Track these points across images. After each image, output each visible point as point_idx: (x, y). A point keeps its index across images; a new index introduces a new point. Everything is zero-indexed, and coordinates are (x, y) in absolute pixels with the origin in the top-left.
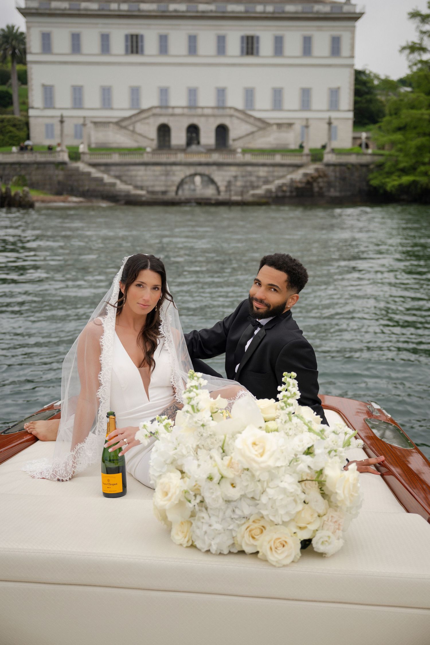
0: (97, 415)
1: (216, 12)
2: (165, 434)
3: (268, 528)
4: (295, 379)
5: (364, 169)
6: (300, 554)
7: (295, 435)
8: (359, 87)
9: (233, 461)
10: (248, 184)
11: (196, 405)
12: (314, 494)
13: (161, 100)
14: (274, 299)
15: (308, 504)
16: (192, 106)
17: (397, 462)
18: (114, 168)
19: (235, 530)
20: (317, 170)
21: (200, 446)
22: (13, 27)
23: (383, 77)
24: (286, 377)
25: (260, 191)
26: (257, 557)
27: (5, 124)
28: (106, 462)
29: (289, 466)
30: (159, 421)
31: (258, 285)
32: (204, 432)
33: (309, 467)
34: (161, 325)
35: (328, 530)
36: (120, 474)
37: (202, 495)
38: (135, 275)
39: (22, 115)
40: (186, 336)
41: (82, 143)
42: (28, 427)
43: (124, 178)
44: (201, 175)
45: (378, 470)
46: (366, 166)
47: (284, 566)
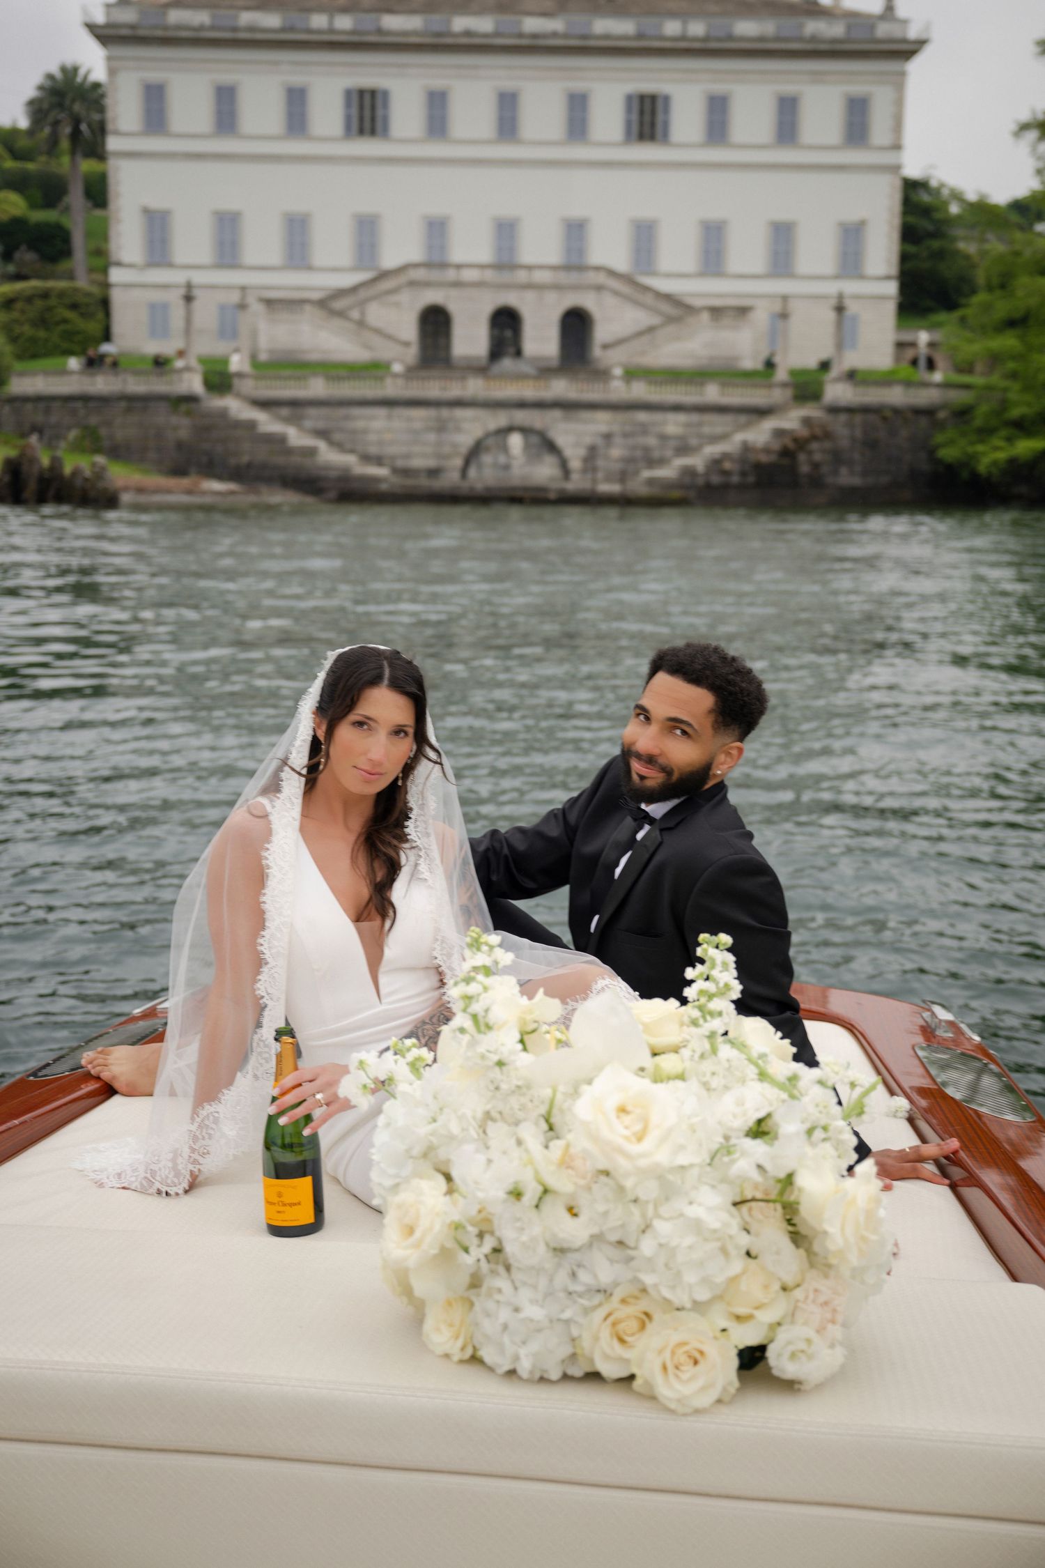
0: (253, 1035)
1: (566, 36)
2: (411, 1084)
3: (657, 1316)
4: (729, 950)
5: (924, 422)
6: (736, 1384)
7: (727, 1088)
8: (911, 219)
9: (572, 1151)
10: (639, 453)
11: (483, 1014)
12: (772, 1234)
13: (430, 248)
14: (682, 754)
15: (755, 1258)
16: (505, 263)
17: (989, 1153)
18: (312, 412)
19: (576, 1322)
20: (807, 421)
21: (494, 1114)
22: (75, 70)
23: (972, 197)
24: (705, 946)
25: (667, 472)
26: (630, 1389)
27: (53, 301)
28: (274, 1148)
29: (710, 1164)
30: (398, 1052)
31: (643, 720)
32: (502, 1081)
33: (760, 1167)
34: (410, 818)
35: (806, 1323)
36: (308, 1180)
37: (497, 1233)
38: (352, 700)
39: (93, 282)
40: (474, 844)
41: (237, 350)
42: (91, 1063)
43: (337, 437)
44: (525, 431)
45: (944, 1173)
46: (928, 412)
47: (697, 1411)
